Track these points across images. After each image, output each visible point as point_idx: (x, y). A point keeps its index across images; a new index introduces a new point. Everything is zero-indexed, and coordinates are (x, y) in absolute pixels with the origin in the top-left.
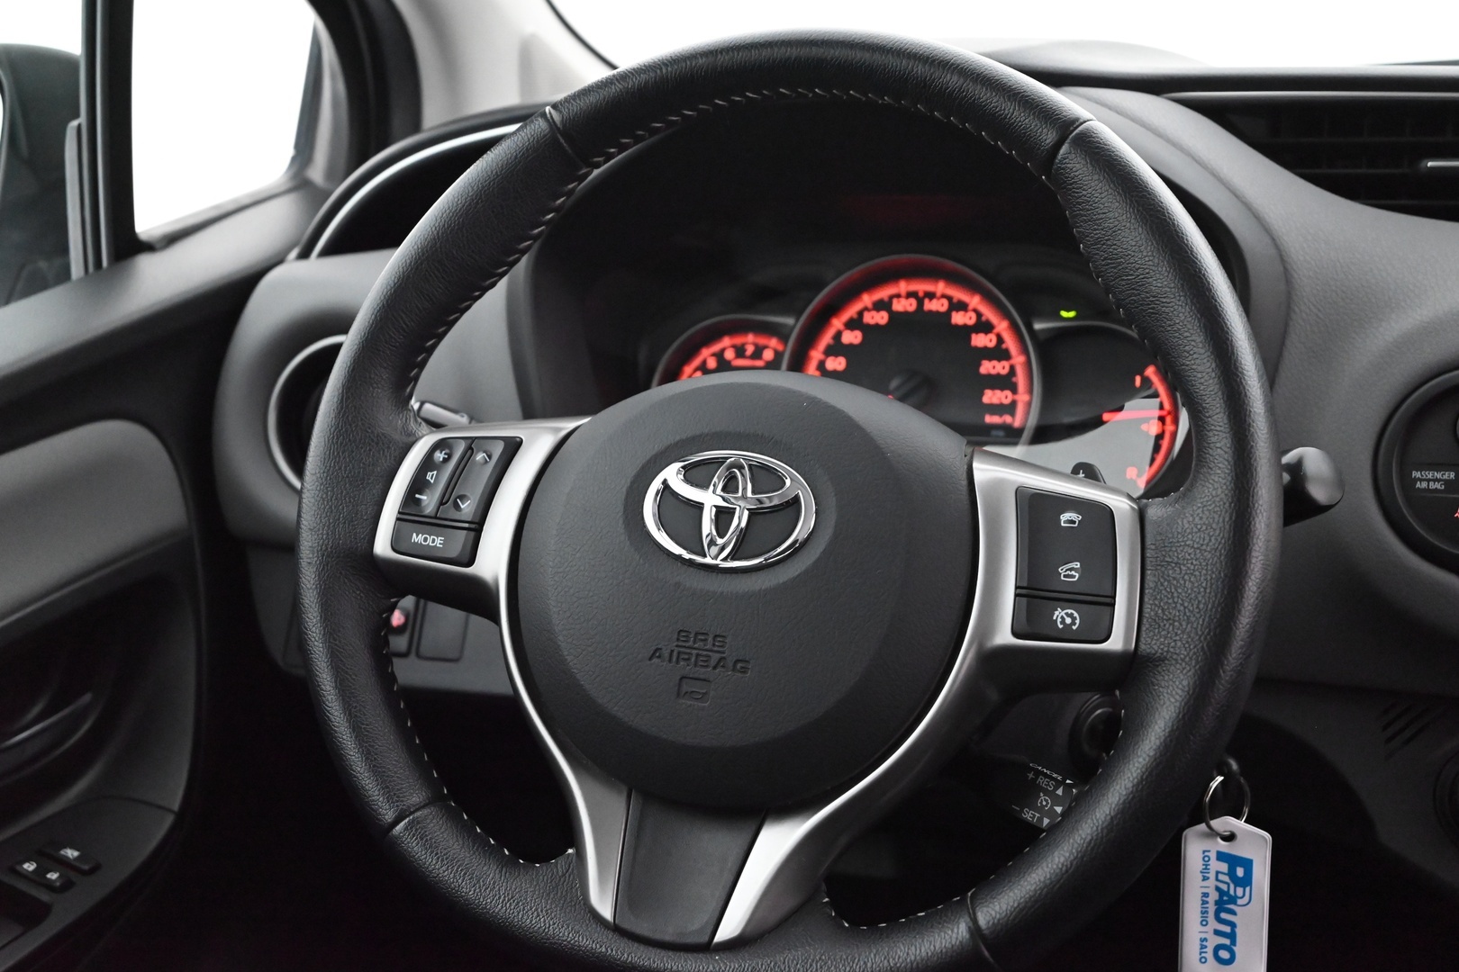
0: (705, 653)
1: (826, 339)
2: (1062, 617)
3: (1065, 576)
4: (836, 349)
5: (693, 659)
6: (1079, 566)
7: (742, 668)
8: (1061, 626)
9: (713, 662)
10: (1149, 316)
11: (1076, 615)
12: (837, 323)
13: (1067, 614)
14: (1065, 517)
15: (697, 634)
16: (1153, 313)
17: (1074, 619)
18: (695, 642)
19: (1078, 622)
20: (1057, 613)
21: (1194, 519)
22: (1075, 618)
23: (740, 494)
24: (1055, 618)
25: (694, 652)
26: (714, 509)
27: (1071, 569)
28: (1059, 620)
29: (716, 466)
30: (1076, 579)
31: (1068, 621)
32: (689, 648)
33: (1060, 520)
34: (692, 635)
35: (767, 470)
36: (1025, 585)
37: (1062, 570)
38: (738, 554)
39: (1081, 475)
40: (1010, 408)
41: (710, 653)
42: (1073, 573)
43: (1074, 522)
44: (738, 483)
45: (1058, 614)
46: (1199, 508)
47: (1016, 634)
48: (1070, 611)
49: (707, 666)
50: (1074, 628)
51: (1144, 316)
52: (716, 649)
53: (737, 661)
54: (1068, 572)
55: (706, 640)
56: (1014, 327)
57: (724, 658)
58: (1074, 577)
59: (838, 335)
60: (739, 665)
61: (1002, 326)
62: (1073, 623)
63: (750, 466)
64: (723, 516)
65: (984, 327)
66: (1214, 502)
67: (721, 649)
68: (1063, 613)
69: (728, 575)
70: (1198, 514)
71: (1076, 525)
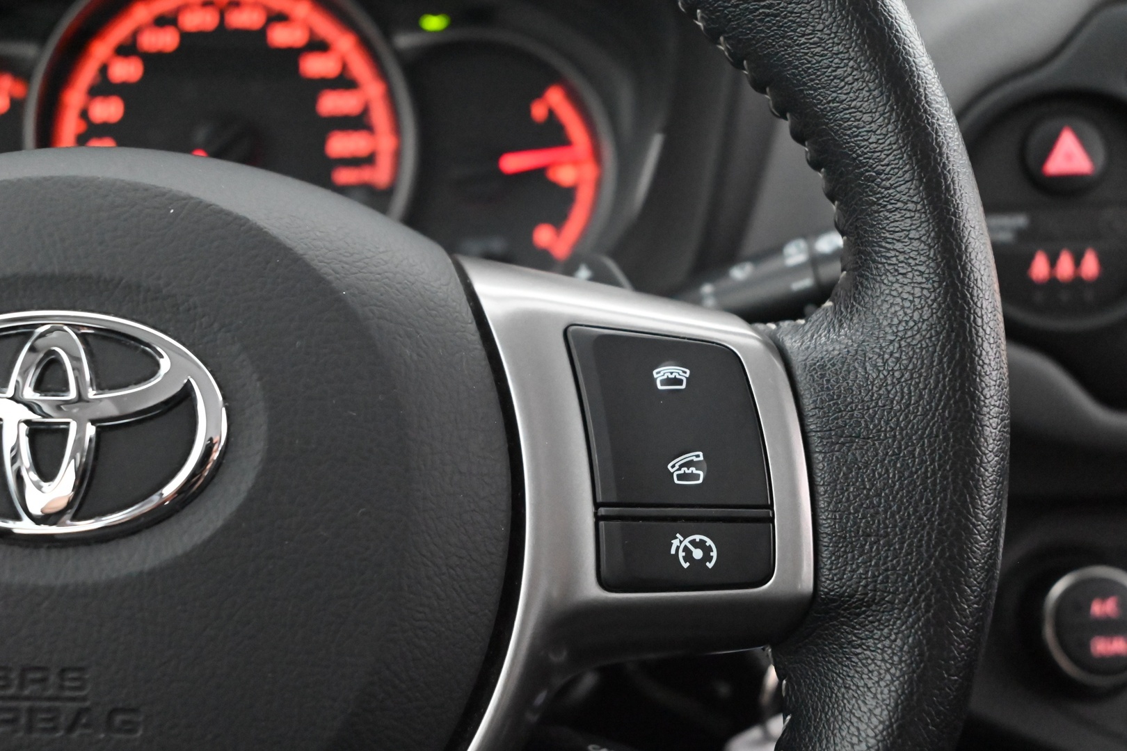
0: (46, 704)
1: (87, 75)
2: (686, 549)
3: (680, 477)
4: (103, 87)
5: (23, 721)
6: (701, 458)
7: (124, 722)
8: (686, 565)
9: (63, 720)
10: (761, 21)
11: (709, 542)
12: (101, 50)
13: (693, 542)
14: (662, 373)
15: (24, 670)
16: (767, 15)
17: (707, 550)
18: (22, 686)
19: (714, 554)
20: (675, 543)
21: (885, 363)
22: (710, 549)
23: (72, 394)
24: (673, 551)
25: (26, 704)
26: (24, 428)
27: (688, 464)
28: (681, 554)
29: (14, 341)
30: (700, 481)
31: (698, 554)
32: (12, 698)
33: (654, 380)
34: (14, 675)
35: (118, 342)
36: (613, 498)
37: (674, 467)
38: (85, 507)
39: (584, 273)
40: (368, 160)
41: (57, 704)
42: (693, 470)
43: (679, 382)
44: (65, 372)
45: (678, 544)
46: (892, 342)
47: (603, 583)
48: (698, 537)
49: (55, 729)
50: (710, 565)
51: (750, 21)
52: (68, 694)
53: (115, 711)
54: (684, 470)
55: (43, 680)
56: (365, 44)
57: (87, 710)
58: (696, 477)
59: (104, 69)
60: (119, 718)
61: (345, 43)
62: (707, 557)
63: (83, 337)
64: (43, 440)
65: (318, 45)
66: (918, 331)
67: (77, 694)
68: (686, 542)
69: (71, 551)
70: (891, 354)
71: (683, 387)
